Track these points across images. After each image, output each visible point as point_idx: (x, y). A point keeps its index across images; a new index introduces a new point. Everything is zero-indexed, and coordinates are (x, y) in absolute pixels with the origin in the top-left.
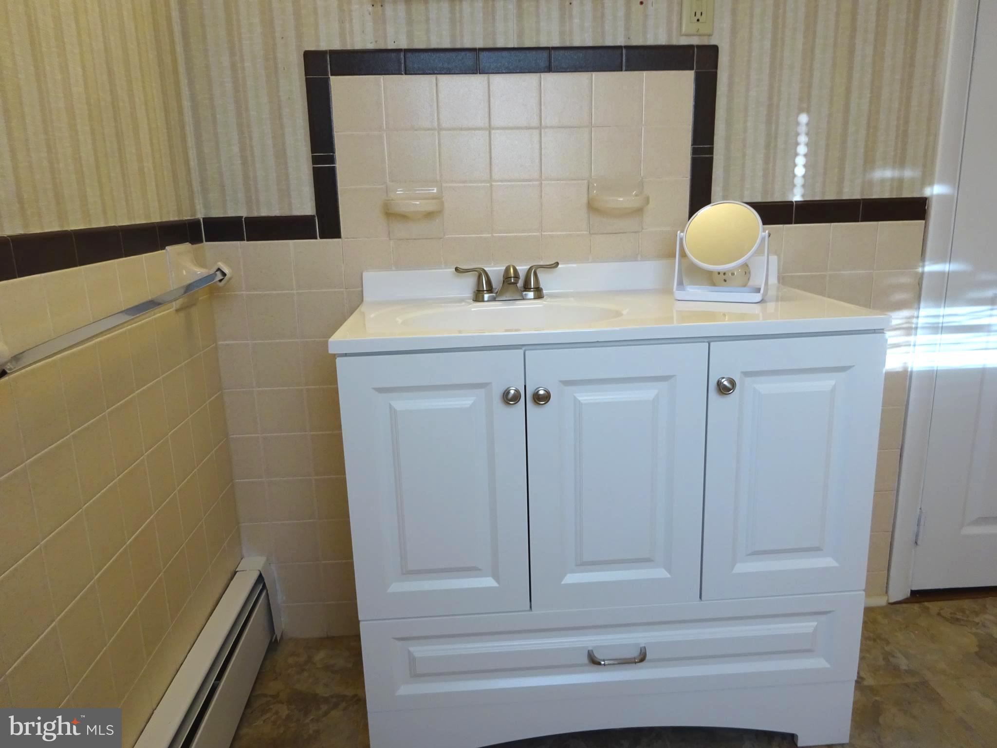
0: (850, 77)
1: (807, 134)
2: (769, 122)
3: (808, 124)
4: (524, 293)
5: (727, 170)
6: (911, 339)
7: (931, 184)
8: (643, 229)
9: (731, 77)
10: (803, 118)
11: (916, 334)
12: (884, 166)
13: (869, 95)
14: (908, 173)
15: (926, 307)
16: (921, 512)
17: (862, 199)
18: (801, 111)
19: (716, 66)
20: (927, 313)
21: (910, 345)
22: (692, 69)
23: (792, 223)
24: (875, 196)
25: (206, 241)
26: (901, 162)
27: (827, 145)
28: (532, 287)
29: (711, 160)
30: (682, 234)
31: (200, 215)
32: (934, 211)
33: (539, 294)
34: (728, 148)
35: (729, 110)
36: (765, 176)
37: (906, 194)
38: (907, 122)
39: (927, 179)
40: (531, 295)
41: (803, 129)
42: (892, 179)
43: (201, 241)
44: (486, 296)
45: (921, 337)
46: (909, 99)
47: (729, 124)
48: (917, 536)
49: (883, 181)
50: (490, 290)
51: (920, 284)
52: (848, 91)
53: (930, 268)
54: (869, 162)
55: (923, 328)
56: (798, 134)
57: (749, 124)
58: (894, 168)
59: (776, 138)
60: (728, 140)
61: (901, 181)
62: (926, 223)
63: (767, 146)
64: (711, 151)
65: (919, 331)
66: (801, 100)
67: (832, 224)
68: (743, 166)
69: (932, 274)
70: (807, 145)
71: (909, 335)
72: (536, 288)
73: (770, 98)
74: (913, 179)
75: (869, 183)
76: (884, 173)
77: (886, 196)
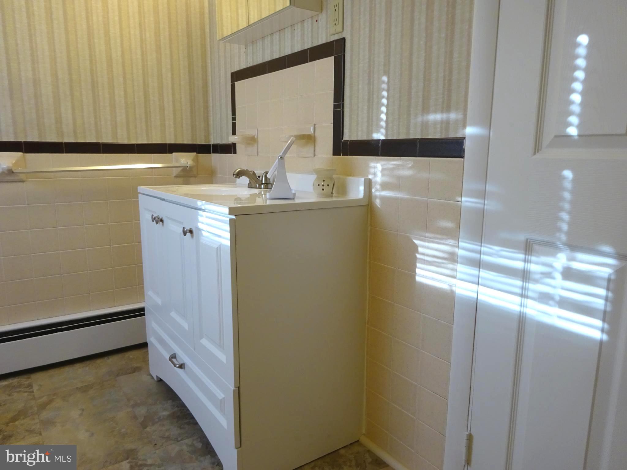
1: (387, 90)
2: (369, 84)
3: (388, 83)
5: (350, 118)
8: (315, 155)
9: (352, 56)
10: (386, 79)
12: (435, 112)
13: (424, 55)
14: (453, 116)
18: (384, 73)
19: (344, 51)
22: (333, 55)
23: (379, 156)
24: (430, 137)
25: (213, 153)
26: (447, 108)
27: (400, 97)
31: (212, 143)
32: (468, 145)
34: (351, 103)
35: (351, 78)
36: (368, 121)
38: (451, 72)
41: (385, 86)
42: (442, 122)
43: (211, 153)
47: (351, 87)
49: (435, 123)
52: (411, 54)
54: (426, 110)
56: (382, 90)
57: (360, 86)
58: (442, 112)
59: (373, 94)
60: (351, 98)
61: (447, 123)
62: (463, 160)
63: (369, 100)
66: (384, 65)
68: (358, 115)
70: (387, 98)
73: (369, 67)
74: (456, 121)
75: (425, 125)
76: (435, 117)
77: (438, 136)
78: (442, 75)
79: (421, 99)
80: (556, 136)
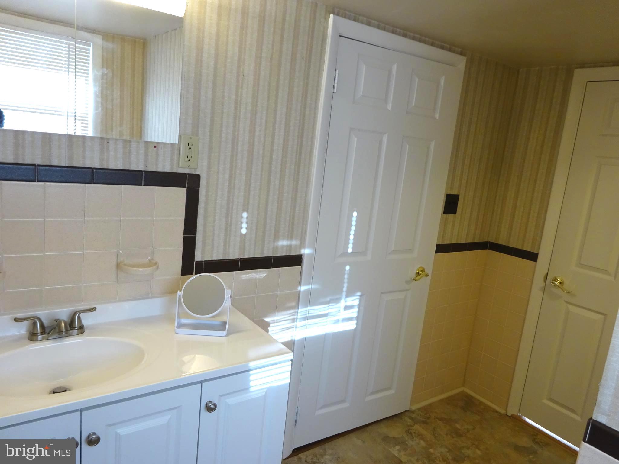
0: (268, 195)
1: (247, 223)
2: (227, 217)
3: (247, 218)
4: (71, 331)
5: (204, 243)
6: (295, 324)
7: (304, 248)
8: (153, 278)
9: (207, 192)
10: (245, 215)
11: (297, 322)
12: (283, 239)
13: (276, 204)
14: (294, 242)
15: (302, 308)
16: (298, 409)
17: (273, 256)
18: (244, 211)
19: (198, 186)
20: (302, 311)
21: (294, 327)
22: (185, 187)
23: (238, 271)
24: (279, 255)
26: (290, 237)
27: (257, 229)
28: (76, 326)
29: (195, 238)
30: (180, 293)
32: (305, 261)
33: (81, 329)
34: (204, 231)
35: (206, 210)
36: (225, 245)
37: (293, 253)
38: (294, 218)
39: (302, 245)
40: (75, 332)
41: (244, 220)
42: (287, 246)
44: (40, 337)
45: (299, 323)
46: (295, 207)
48: (296, 421)
49: (282, 247)
50: (43, 332)
51: (299, 297)
52: (267, 202)
53: (303, 288)
54: (276, 238)
55: (300, 319)
56: (242, 223)
57: (217, 218)
58: (288, 240)
59: (231, 225)
60: (205, 226)
61: (290, 246)
62: (301, 267)
63: (226, 230)
64: (195, 233)
65: (298, 320)
66: (244, 205)
67: (259, 270)
68: (213, 240)
69: (305, 291)
70: (246, 228)
71: (294, 322)
72: (79, 327)
73: (228, 204)
74: (296, 246)
75: (276, 248)
76: (283, 242)
77: (284, 254)
78: (288, 219)
79: (273, 232)
80: (343, 253)
